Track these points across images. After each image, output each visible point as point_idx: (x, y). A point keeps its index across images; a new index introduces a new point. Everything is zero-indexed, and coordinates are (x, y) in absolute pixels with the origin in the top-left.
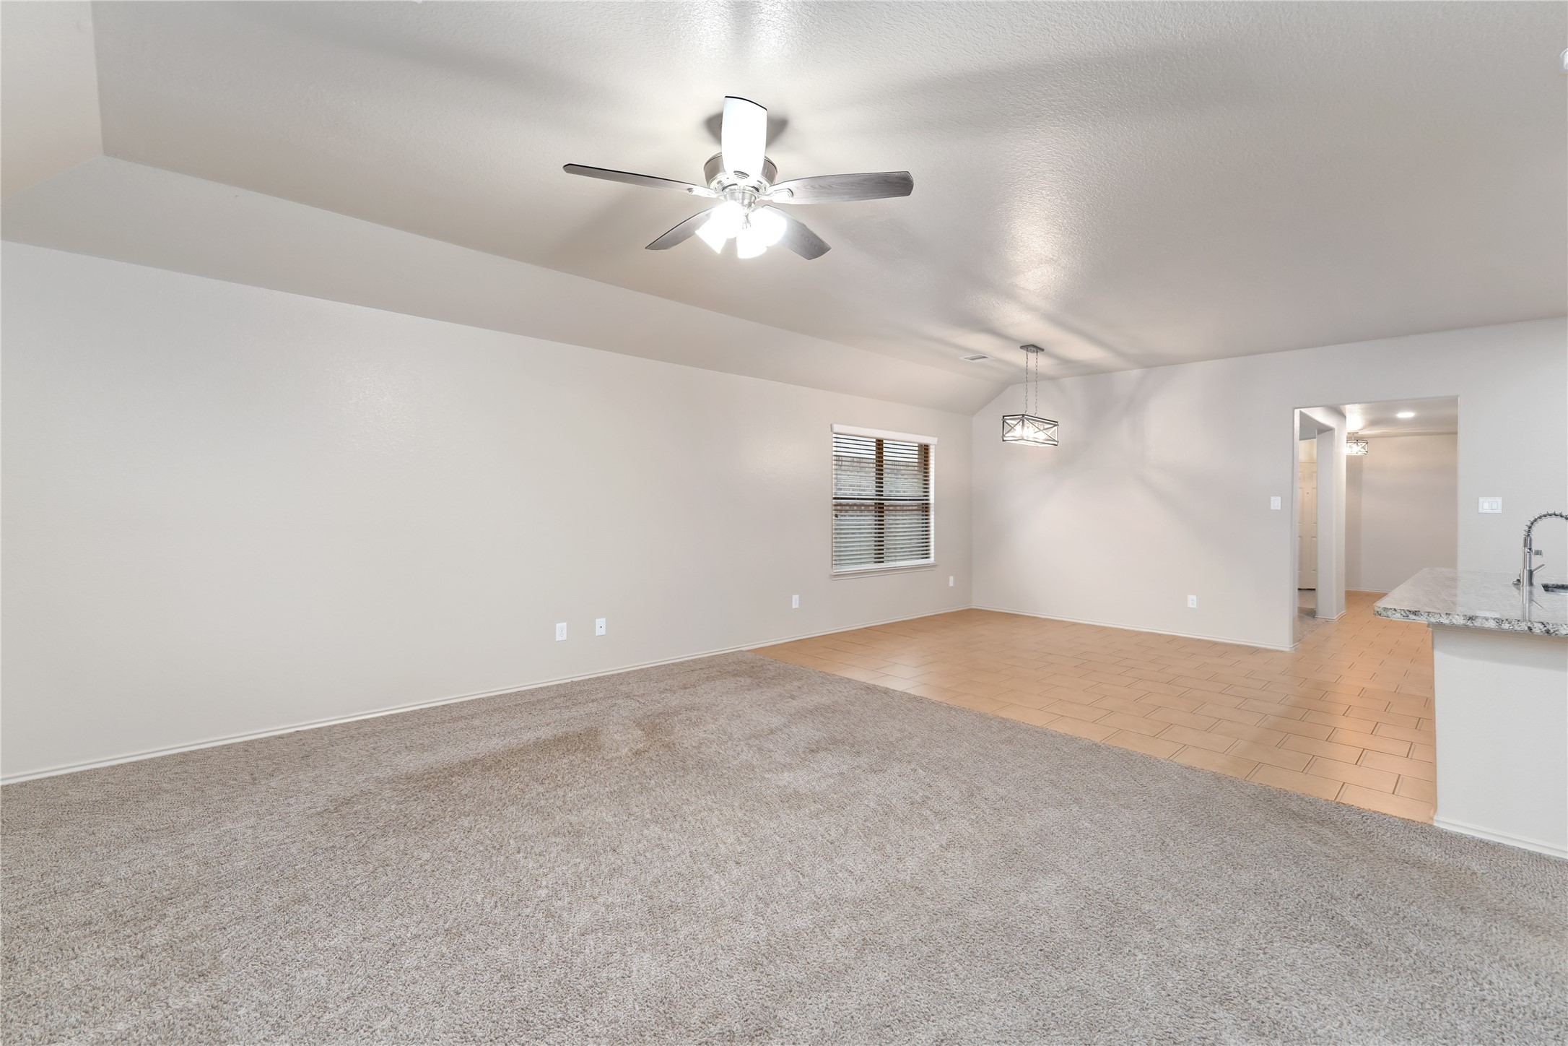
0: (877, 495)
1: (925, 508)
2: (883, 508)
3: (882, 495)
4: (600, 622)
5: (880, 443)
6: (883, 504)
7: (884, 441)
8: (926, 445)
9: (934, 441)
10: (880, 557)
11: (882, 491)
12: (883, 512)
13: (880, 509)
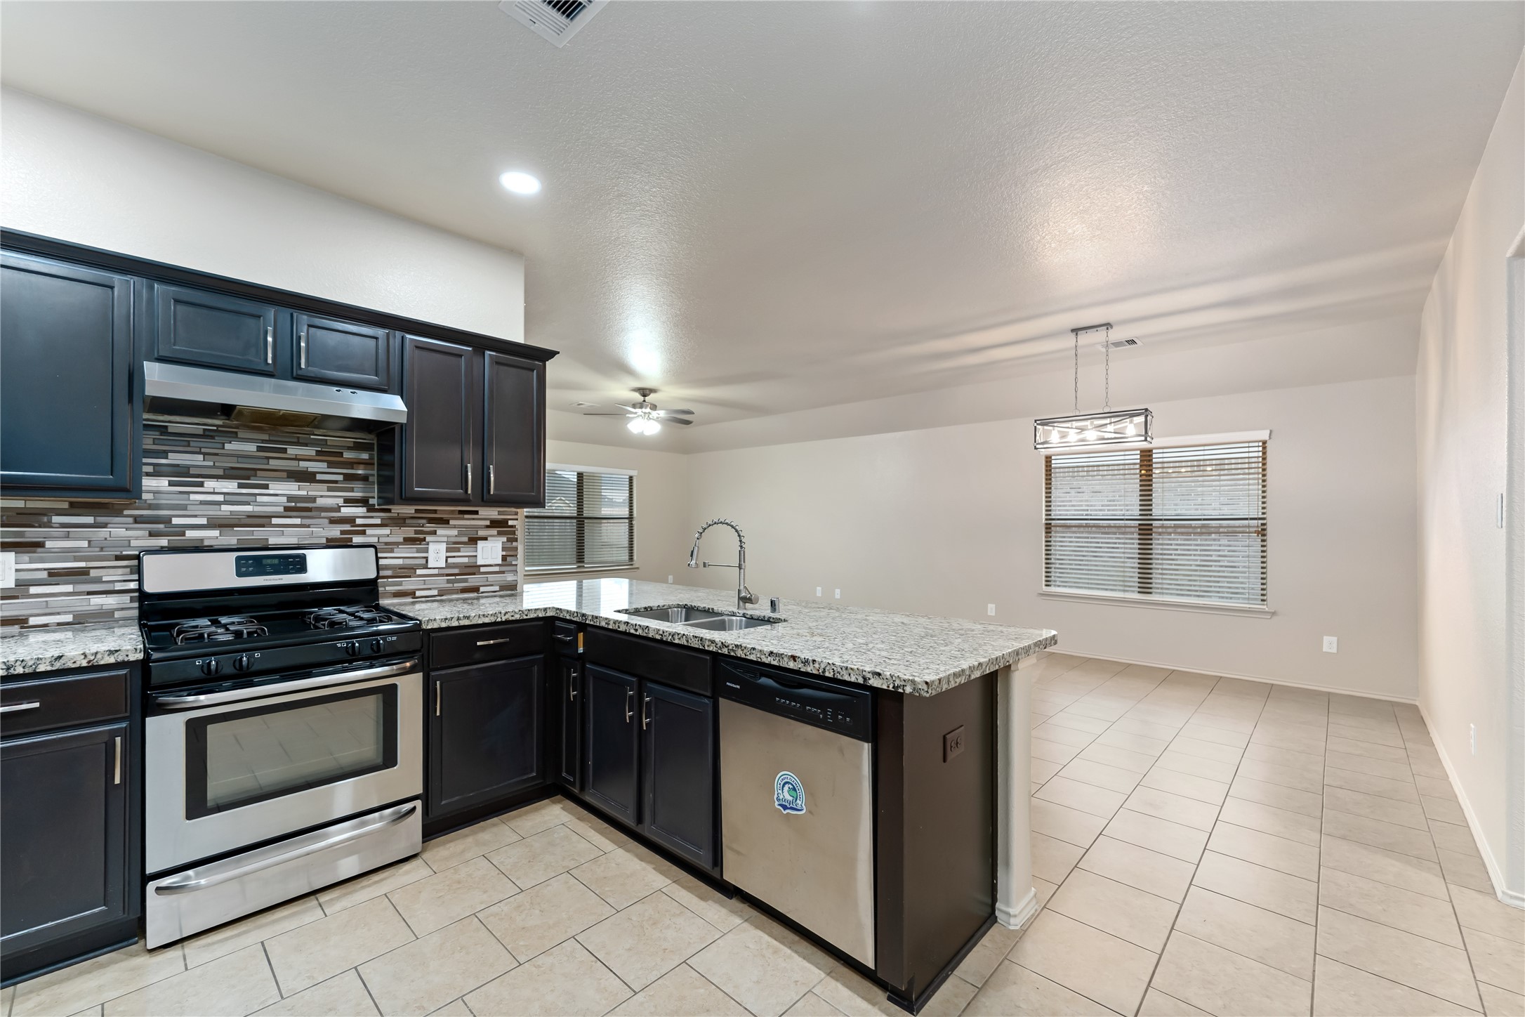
0: (1140, 515)
1: (1263, 530)
2: (1151, 530)
3: (1151, 515)
4: (838, 591)
5: (1146, 455)
6: (1151, 525)
7: (1154, 451)
8: (1264, 443)
9: (1264, 435)
10: (1145, 585)
11: (1151, 510)
12: (1151, 535)
13: (1146, 531)
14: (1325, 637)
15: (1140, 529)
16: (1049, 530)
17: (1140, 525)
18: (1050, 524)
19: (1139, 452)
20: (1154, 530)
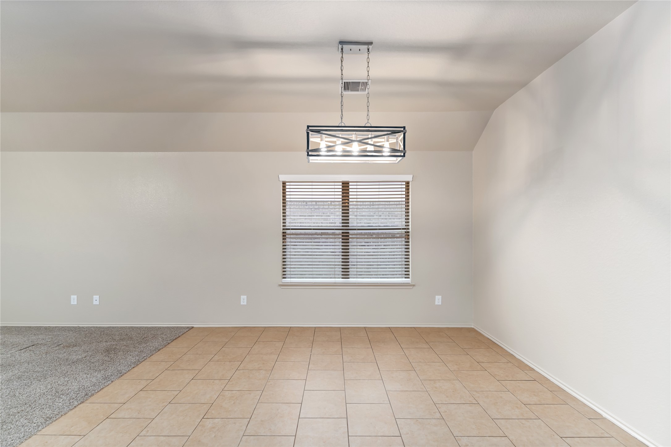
0: (343, 226)
1: (407, 236)
2: (348, 236)
3: (348, 226)
4: (96, 297)
5: (345, 186)
6: (348, 233)
7: (350, 184)
8: (408, 183)
9: (409, 178)
10: (346, 274)
11: (348, 223)
12: (348, 239)
13: (345, 237)
14: (436, 296)
15: (343, 236)
16: (284, 237)
17: (343, 233)
18: (285, 232)
19: (341, 184)
20: (350, 236)
